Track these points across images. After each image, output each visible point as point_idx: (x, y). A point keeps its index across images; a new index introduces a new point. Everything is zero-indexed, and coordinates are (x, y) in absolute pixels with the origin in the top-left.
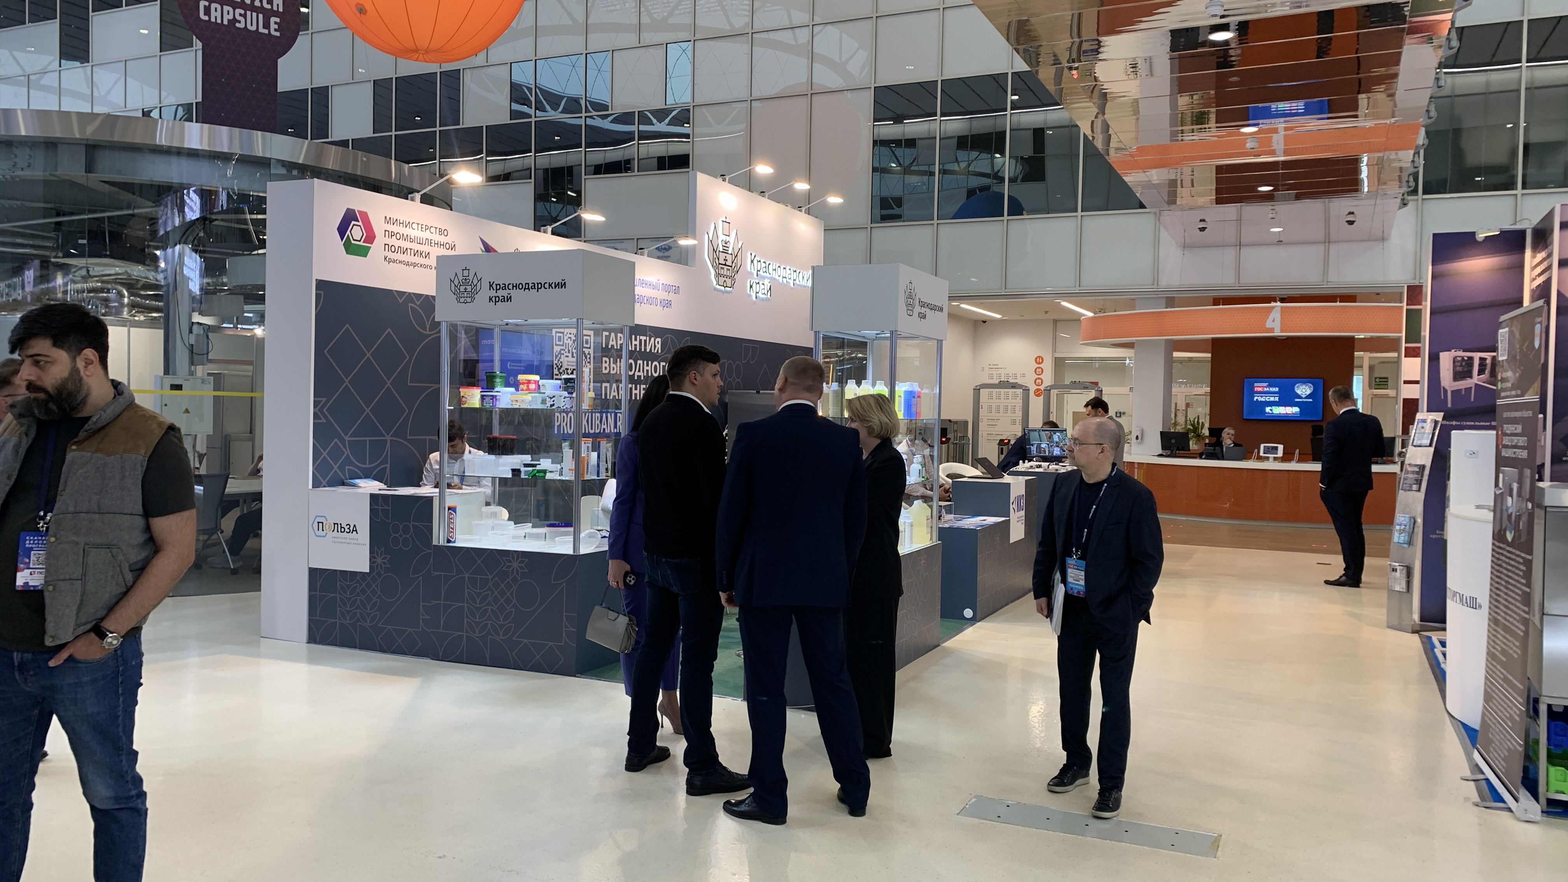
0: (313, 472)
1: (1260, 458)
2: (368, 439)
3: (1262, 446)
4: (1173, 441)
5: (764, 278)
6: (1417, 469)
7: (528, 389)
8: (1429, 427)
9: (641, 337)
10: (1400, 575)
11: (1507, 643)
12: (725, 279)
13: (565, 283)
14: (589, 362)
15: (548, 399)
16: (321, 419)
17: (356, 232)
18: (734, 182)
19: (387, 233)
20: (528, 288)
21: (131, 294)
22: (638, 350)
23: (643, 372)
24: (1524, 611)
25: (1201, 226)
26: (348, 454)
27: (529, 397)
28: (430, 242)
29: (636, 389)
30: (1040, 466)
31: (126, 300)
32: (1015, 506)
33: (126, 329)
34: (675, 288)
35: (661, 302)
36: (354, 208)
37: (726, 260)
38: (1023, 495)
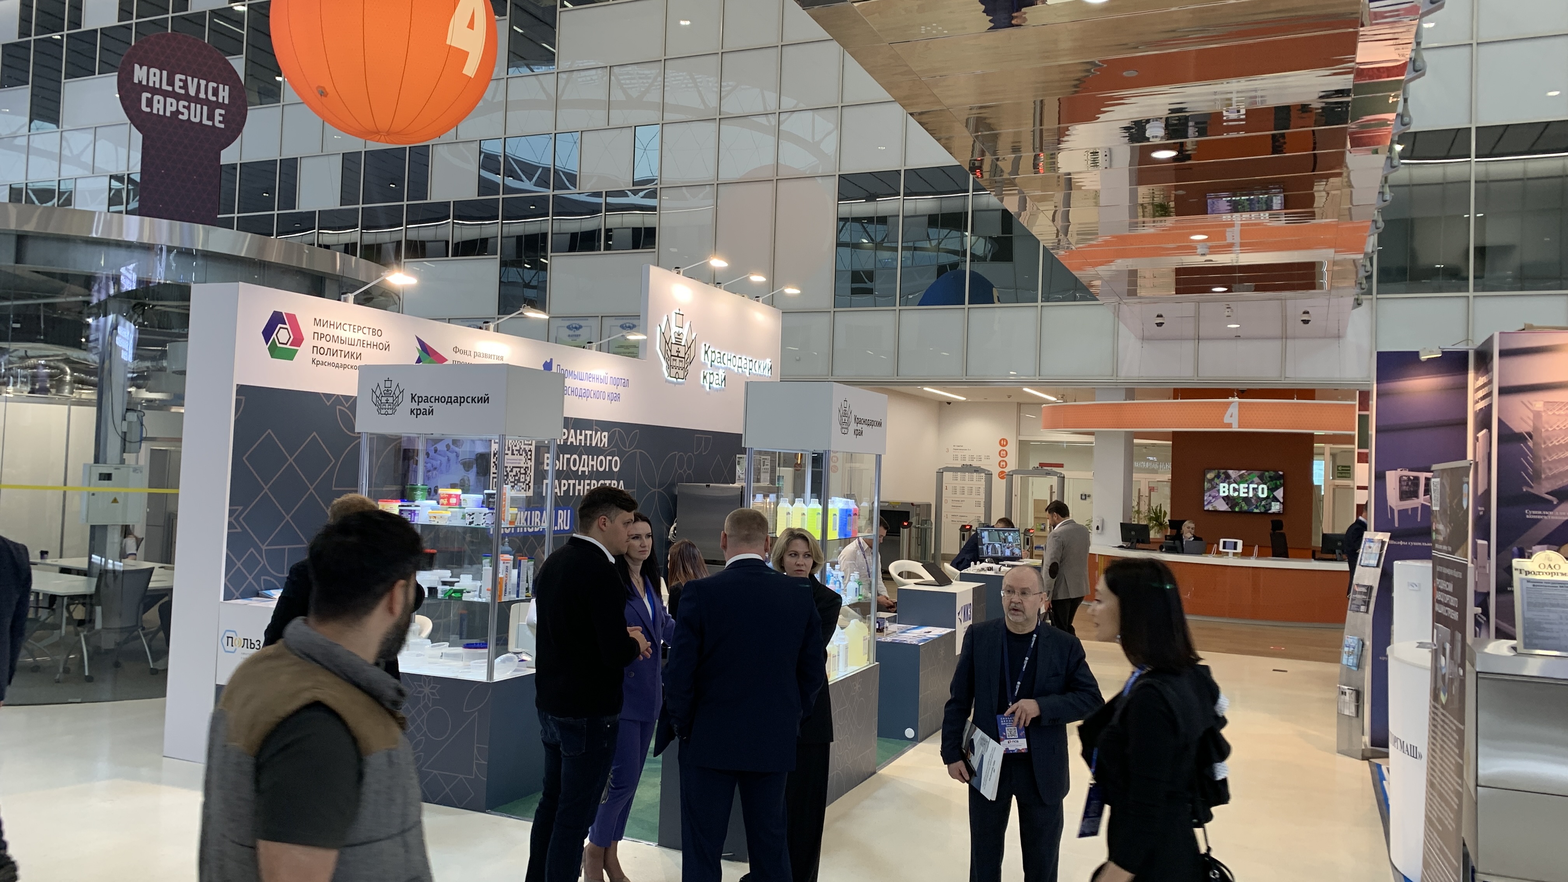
0: (225, 584)
1: (1219, 553)
2: (287, 547)
3: (1222, 541)
4: (1133, 533)
5: (718, 368)
6: (1364, 590)
7: (449, 504)
8: (1376, 548)
9: (587, 432)
10: (1349, 698)
11: (1443, 811)
12: (677, 370)
13: (488, 398)
14: (530, 459)
15: (467, 516)
16: (236, 528)
17: (283, 335)
18: (690, 275)
19: (316, 335)
20: (451, 402)
21: (73, 370)
22: (583, 444)
23: (588, 466)
24: (1458, 783)
25: (1158, 322)
26: (264, 564)
27: (448, 513)
28: (363, 343)
29: (580, 485)
30: (990, 569)
31: (68, 378)
32: (961, 616)
33: (66, 407)
34: (624, 381)
35: (608, 396)
36: (281, 311)
37: (678, 352)
38: (970, 604)
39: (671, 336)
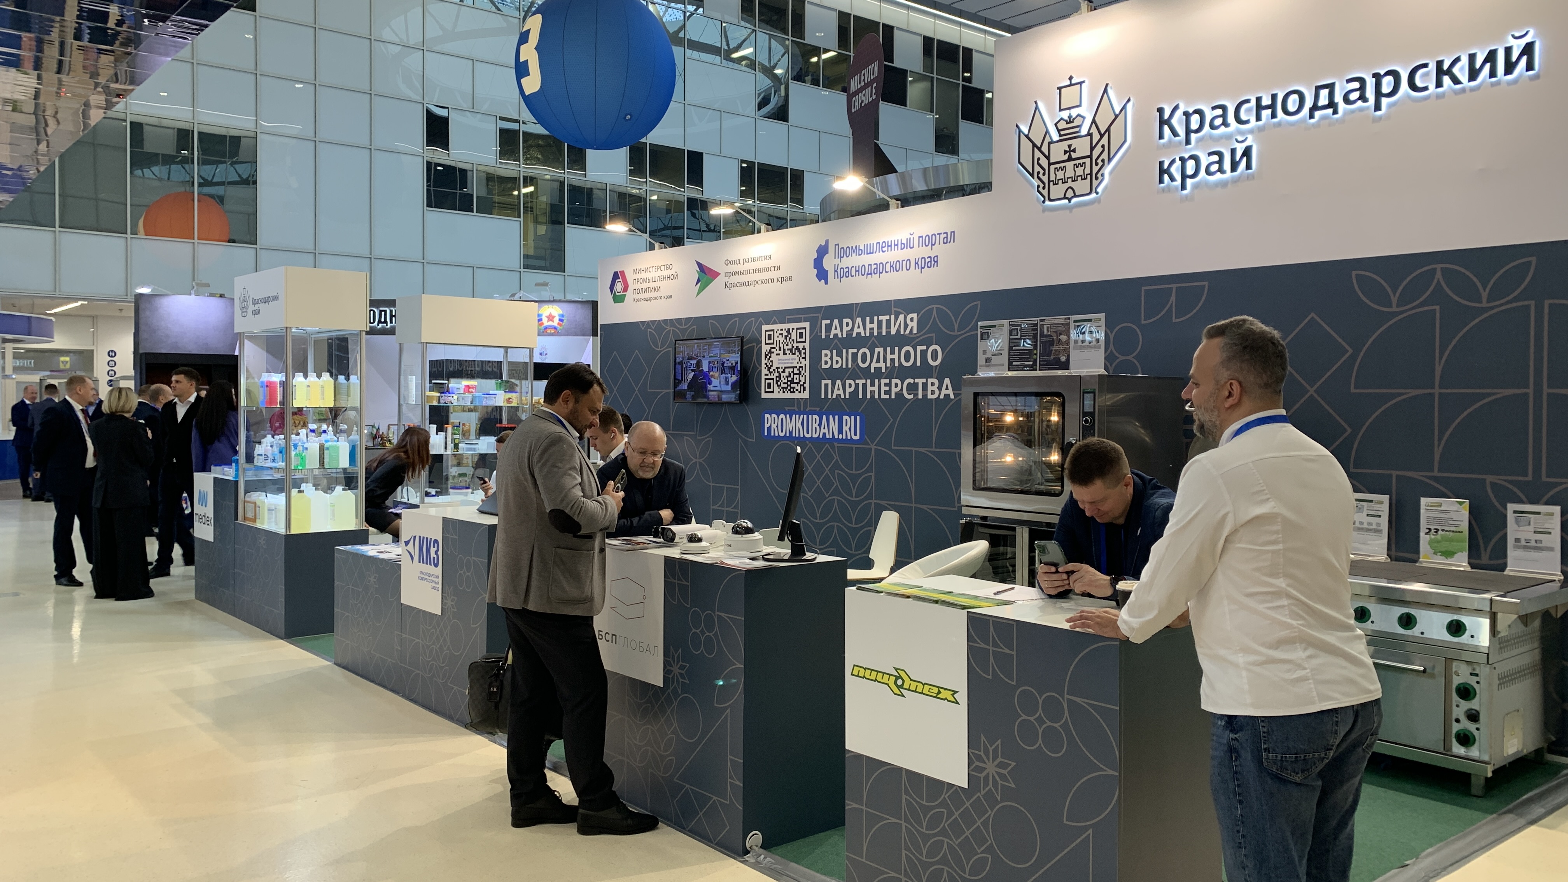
5: (1228, 137)
9: (881, 318)
17: (619, 287)
19: (635, 281)
22: (876, 334)
23: (885, 361)
28: (660, 278)
29: (873, 385)
34: (945, 235)
35: (916, 263)
36: (618, 270)
37: (1070, 151)
38: (436, 541)
39: (1047, 132)
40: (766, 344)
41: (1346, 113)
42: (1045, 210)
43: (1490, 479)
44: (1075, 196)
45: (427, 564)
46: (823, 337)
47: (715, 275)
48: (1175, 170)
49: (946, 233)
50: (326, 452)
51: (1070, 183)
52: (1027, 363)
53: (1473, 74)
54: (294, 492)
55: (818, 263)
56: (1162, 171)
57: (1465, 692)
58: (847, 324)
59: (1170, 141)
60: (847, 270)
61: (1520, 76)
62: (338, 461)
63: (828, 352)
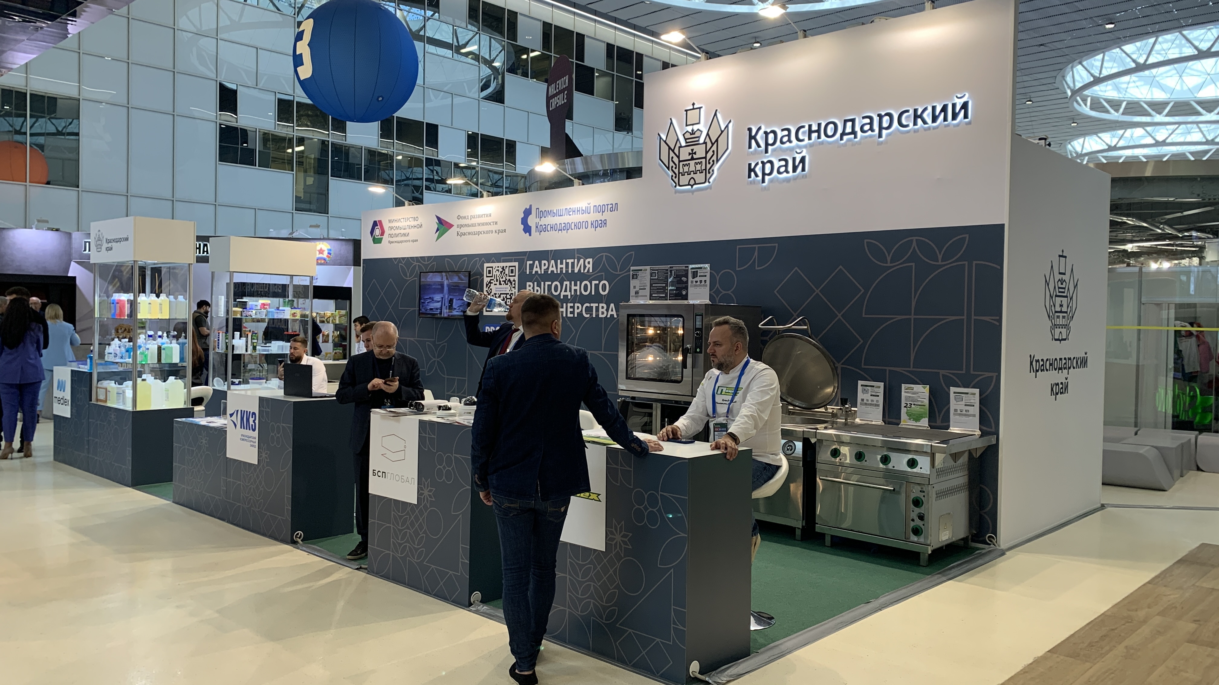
5: (791, 149)
9: (568, 261)
17: (377, 232)
19: (390, 228)
22: (564, 272)
23: (570, 291)
28: (410, 227)
34: (611, 206)
35: (592, 224)
36: (377, 220)
37: (692, 154)
38: (254, 414)
39: (678, 140)
40: (487, 277)
41: (862, 137)
42: (677, 192)
43: (942, 372)
44: (695, 184)
45: (247, 429)
46: (528, 273)
47: (450, 226)
48: (758, 170)
49: (612, 204)
50: (162, 351)
51: (692, 175)
52: (661, 295)
53: (934, 119)
54: (139, 380)
55: (524, 221)
56: (751, 170)
57: (917, 503)
58: (545, 265)
59: (755, 150)
60: (545, 226)
61: (961, 121)
62: (172, 357)
63: (531, 284)
